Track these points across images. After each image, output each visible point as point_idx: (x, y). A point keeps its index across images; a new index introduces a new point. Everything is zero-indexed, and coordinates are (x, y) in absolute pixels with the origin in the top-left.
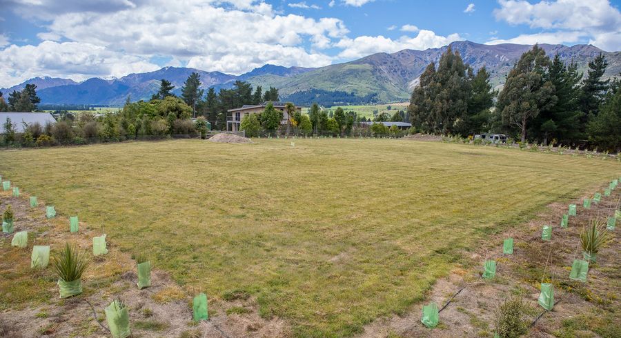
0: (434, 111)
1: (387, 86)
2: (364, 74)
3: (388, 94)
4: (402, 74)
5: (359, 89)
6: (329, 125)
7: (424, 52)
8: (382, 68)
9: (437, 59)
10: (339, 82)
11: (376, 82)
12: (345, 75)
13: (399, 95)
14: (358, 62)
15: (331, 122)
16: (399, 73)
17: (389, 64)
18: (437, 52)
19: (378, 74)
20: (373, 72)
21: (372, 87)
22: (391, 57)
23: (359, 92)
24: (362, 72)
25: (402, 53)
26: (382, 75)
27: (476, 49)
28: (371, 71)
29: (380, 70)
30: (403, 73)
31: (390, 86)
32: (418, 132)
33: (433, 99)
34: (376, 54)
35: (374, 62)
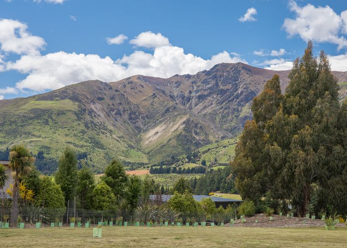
0: (290, 168)
1: (104, 139)
2: (63, 118)
3: (106, 154)
4: (130, 118)
5: (52, 146)
6: (96, 199)
7: (168, 81)
8: (96, 107)
9: (190, 92)
10: (14, 133)
11: (83, 132)
12: (26, 119)
13: (126, 156)
14: (51, 96)
15: (101, 192)
16: (126, 117)
17: (107, 100)
18: (191, 80)
19: (88, 118)
20: (79, 115)
21: (77, 142)
22: (110, 88)
23: (53, 151)
24: (58, 115)
25: (129, 81)
26: (96, 120)
27: (257, 77)
28: (75, 113)
29: (91, 112)
30: (133, 116)
31: (110, 140)
32: (259, 212)
33: (286, 146)
34: (83, 83)
35: (80, 97)
